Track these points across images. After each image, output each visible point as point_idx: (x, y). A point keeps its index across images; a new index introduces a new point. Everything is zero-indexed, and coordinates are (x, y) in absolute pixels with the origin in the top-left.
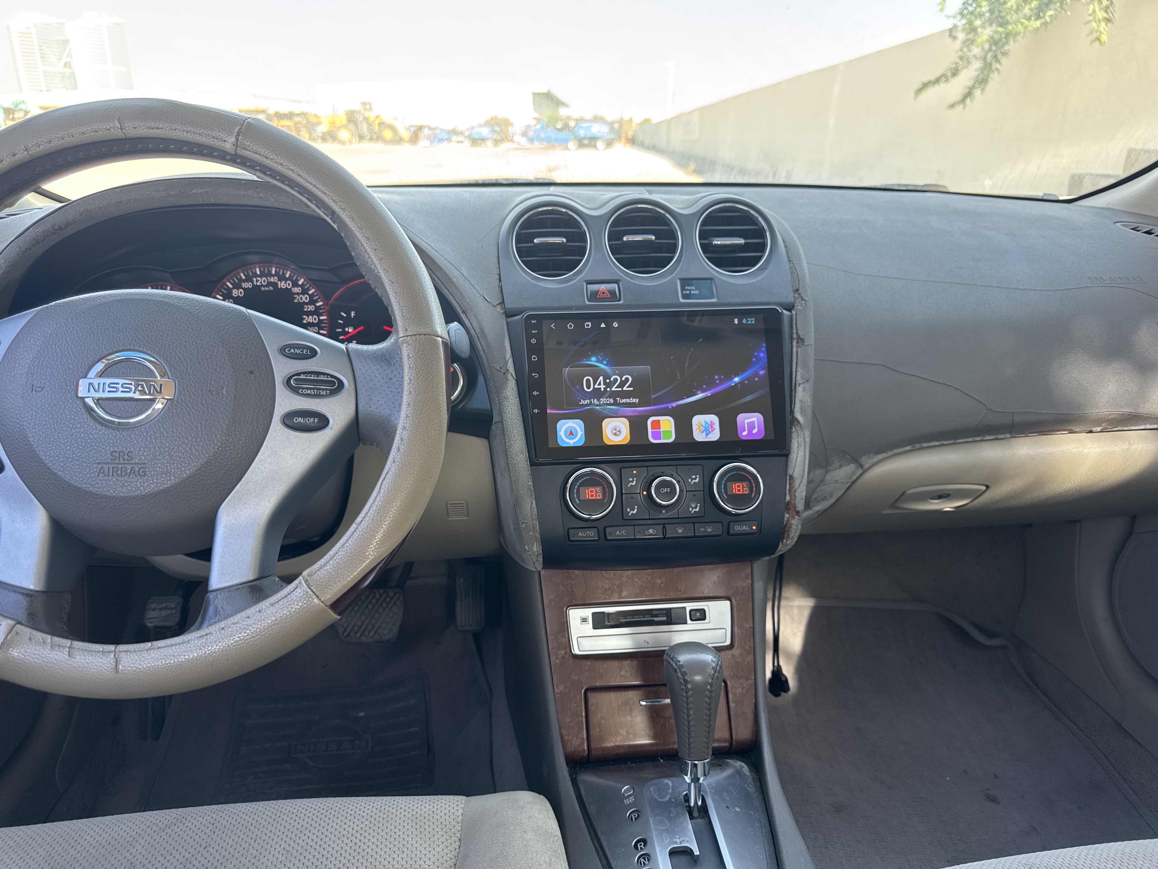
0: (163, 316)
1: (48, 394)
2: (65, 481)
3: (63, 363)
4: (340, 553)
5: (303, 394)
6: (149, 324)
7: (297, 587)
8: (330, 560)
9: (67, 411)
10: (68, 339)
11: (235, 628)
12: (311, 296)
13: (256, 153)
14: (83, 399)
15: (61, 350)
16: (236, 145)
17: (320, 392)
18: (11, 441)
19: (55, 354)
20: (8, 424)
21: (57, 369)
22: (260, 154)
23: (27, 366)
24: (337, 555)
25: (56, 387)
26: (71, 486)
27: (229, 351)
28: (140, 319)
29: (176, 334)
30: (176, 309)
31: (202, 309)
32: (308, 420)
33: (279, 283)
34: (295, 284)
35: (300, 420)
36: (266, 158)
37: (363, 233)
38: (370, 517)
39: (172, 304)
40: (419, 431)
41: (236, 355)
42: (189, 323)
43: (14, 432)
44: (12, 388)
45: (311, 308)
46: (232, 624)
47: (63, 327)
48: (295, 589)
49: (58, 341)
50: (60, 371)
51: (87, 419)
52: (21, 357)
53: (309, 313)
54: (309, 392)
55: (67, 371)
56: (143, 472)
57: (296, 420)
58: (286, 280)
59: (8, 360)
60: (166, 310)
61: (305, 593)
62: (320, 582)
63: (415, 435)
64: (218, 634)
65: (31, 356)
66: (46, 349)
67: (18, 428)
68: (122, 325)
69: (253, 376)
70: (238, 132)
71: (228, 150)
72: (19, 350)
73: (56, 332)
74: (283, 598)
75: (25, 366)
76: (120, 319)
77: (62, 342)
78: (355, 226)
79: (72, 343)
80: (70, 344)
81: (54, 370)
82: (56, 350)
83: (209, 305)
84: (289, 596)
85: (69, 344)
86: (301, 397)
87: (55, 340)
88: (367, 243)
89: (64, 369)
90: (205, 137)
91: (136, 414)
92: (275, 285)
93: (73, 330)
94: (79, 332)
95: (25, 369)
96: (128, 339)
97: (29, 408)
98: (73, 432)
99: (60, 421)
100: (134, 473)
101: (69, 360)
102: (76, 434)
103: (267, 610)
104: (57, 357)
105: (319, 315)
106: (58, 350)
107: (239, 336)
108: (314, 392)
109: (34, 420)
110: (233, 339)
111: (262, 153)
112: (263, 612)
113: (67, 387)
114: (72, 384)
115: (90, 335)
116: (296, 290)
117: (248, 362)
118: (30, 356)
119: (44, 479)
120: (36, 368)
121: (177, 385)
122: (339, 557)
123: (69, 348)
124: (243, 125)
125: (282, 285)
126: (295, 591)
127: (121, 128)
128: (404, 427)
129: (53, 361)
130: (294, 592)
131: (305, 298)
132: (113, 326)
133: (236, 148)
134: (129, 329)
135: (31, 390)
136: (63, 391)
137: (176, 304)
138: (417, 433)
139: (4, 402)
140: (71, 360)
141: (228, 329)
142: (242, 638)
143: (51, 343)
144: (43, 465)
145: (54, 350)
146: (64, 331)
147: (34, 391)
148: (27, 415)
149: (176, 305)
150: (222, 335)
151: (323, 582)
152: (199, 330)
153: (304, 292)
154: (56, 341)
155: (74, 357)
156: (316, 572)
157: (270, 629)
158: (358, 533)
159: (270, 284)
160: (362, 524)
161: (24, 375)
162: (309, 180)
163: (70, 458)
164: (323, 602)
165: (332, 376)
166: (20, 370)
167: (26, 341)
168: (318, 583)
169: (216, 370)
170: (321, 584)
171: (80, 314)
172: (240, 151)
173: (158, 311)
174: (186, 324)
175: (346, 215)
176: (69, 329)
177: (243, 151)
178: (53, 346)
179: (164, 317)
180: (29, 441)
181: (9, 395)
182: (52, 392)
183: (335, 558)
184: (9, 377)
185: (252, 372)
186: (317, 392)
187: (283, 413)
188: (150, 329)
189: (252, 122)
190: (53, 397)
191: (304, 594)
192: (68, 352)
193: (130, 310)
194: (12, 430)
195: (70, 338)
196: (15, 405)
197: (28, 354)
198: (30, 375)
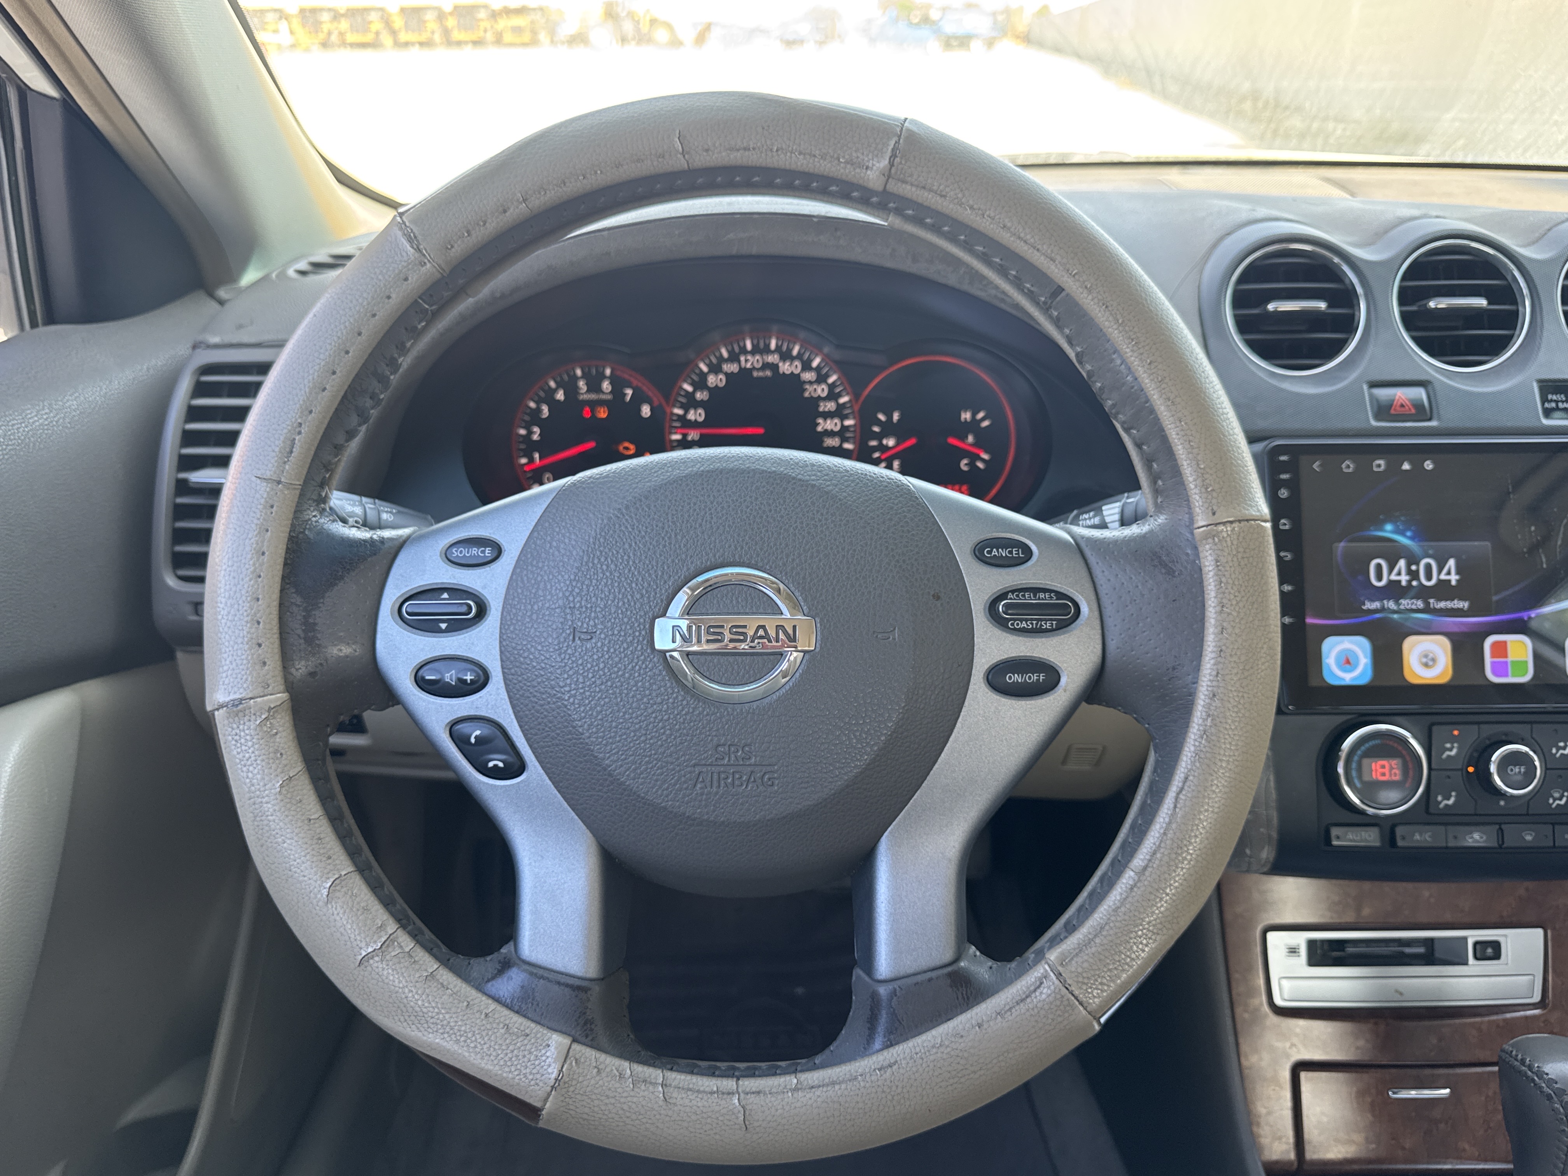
0: (782, 502)
1: (603, 645)
2: (639, 796)
3: (623, 590)
4: (1112, 925)
5: (1015, 629)
6: (761, 517)
7: (1041, 983)
8: (1096, 936)
9: (636, 674)
10: (627, 546)
11: (939, 1055)
12: (832, 387)
13: (924, 188)
14: (664, 652)
15: (616, 566)
16: (888, 175)
17: (1041, 625)
18: (540, 724)
19: (608, 574)
20: (535, 696)
21: (613, 601)
22: (931, 190)
23: (561, 595)
24: (1107, 927)
25: (616, 632)
26: (649, 804)
27: (898, 561)
28: (745, 509)
29: (809, 533)
30: (802, 486)
31: (842, 484)
32: (1030, 678)
33: (781, 364)
34: (806, 366)
35: (1017, 678)
36: (942, 196)
37: (1126, 332)
38: (1161, 860)
39: (794, 478)
40: (1242, 702)
41: (909, 568)
42: (827, 513)
43: (547, 711)
44: (538, 634)
45: (831, 406)
46: (933, 1047)
47: (614, 525)
48: (1039, 987)
49: (610, 550)
50: (620, 604)
51: (672, 688)
52: (546, 578)
53: (827, 415)
54: (1024, 625)
55: (632, 604)
56: (769, 779)
57: (1010, 678)
58: (792, 359)
59: (523, 581)
60: (785, 490)
61: (1058, 996)
62: (1084, 978)
63: (1236, 710)
64: (910, 1065)
65: (566, 577)
66: (591, 565)
67: (554, 703)
68: (715, 519)
69: (939, 603)
70: (893, 150)
71: (871, 185)
72: (540, 565)
73: (603, 534)
74: (1018, 1003)
75: (557, 594)
76: (710, 510)
77: (618, 552)
78: (1111, 319)
79: (634, 555)
80: (631, 555)
81: (609, 602)
82: (608, 566)
83: (851, 474)
84: (1029, 1000)
85: (629, 557)
86: (1015, 637)
87: (605, 548)
88: (1132, 351)
89: (626, 601)
90: (831, 162)
91: (752, 680)
92: (774, 367)
93: (633, 529)
94: (643, 533)
95: (558, 600)
96: (730, 546)
97: (571, 669)
98: (650, 711)
99: (625, 691)
100: (755, 781)
101: (634, 585)
102: (654, 715)
103: (991, 1023)
104: (612, 579)
105: (843, 418)
106: (613, 566)
107: (909, 532)
108: (1032, 624)
109: (582, 691)
110: (902, 537)
111: (935, 188)
112: (985, 1026)
113: (634, 632)
114: (642, 627)
115: (663, 539)
116: (808, 376)
117: (928, 580)
118: (563, 576)
119: (600, 791)
120: (578, 599)
121: (818, 625)
122: (1111, 932)
123: (631, 563)
124: (900, 136)
125: (786, 368)
126: (1039, 991)
127: (683, 154)
128: (1214, 695)
129: (606, 584)
130: (1037, 993)
131: (821, 390)
132: (700, 521)
133: (888, 180)
134: (729, 526)
135: (571, 638)
136: (628, 640)
137: (800, 477)
138: (1241, 706)
139: (525, 658)
140: (637, 585)
141: (891, 520)
142: (954, 1073)
143: (598, 553)
144: (599, 768)
145: (604, 567)
146: (618, 531)
147: (577, 639)
148: (568, 681)
149: (800, 480)
150: (884, 532)
151: (1088, 978)
152: (845, 525)
153: (821, 379)
154: (607, 550)
155: (640, 579)
156: (1072, 959)
157: (1001, 1058)
158: (1142, 889)
159: (766, 366)
160: (1147, 873)
161: (557, 610)
162: (1022, 235)
163: (646, 756)
164: (1089, 1013)
165: (1060, 595)
166: (549, 601)
167: (551, 547)
168: (1080, 979)
169: (880, 595)
170: (1086, 981)
171: (641, 501)
172: (893, 187)
173: (772, 492)
174: (822, 514)
175: (1092, 300)
176: (626, 527)
177: (899, 184)
178: (602, 560)
179: (785, 502)
180: (574, 727)
181: (532, 646)
182: (609, 642)
183: (1104, 933)
184: (528, 614)
185: (937, 597)
186: (1037, 624)
187: (986, 667)
188: (764, 526)
189: (915, 129)
190: (612, 650)
191: (1056, 999)
192: (630, 570)
193: (725, 491)
194: (542, 705)
195: (630, 546)
196: (546, 664)
197: (559, 572)
198: (568, 611)
